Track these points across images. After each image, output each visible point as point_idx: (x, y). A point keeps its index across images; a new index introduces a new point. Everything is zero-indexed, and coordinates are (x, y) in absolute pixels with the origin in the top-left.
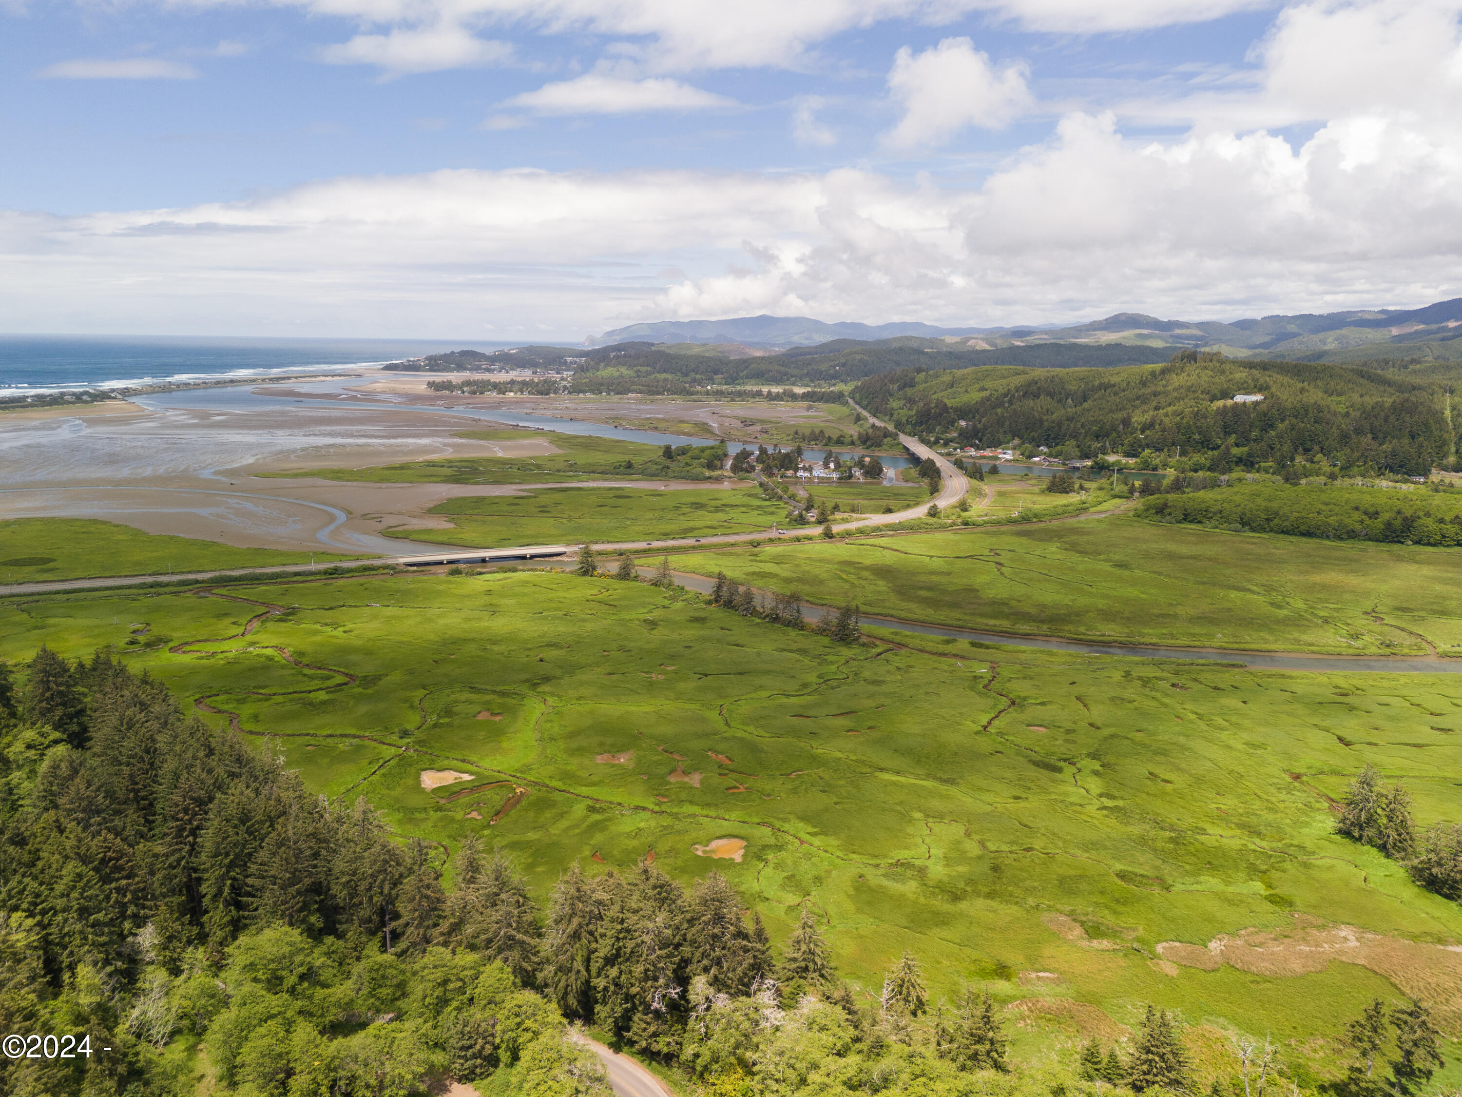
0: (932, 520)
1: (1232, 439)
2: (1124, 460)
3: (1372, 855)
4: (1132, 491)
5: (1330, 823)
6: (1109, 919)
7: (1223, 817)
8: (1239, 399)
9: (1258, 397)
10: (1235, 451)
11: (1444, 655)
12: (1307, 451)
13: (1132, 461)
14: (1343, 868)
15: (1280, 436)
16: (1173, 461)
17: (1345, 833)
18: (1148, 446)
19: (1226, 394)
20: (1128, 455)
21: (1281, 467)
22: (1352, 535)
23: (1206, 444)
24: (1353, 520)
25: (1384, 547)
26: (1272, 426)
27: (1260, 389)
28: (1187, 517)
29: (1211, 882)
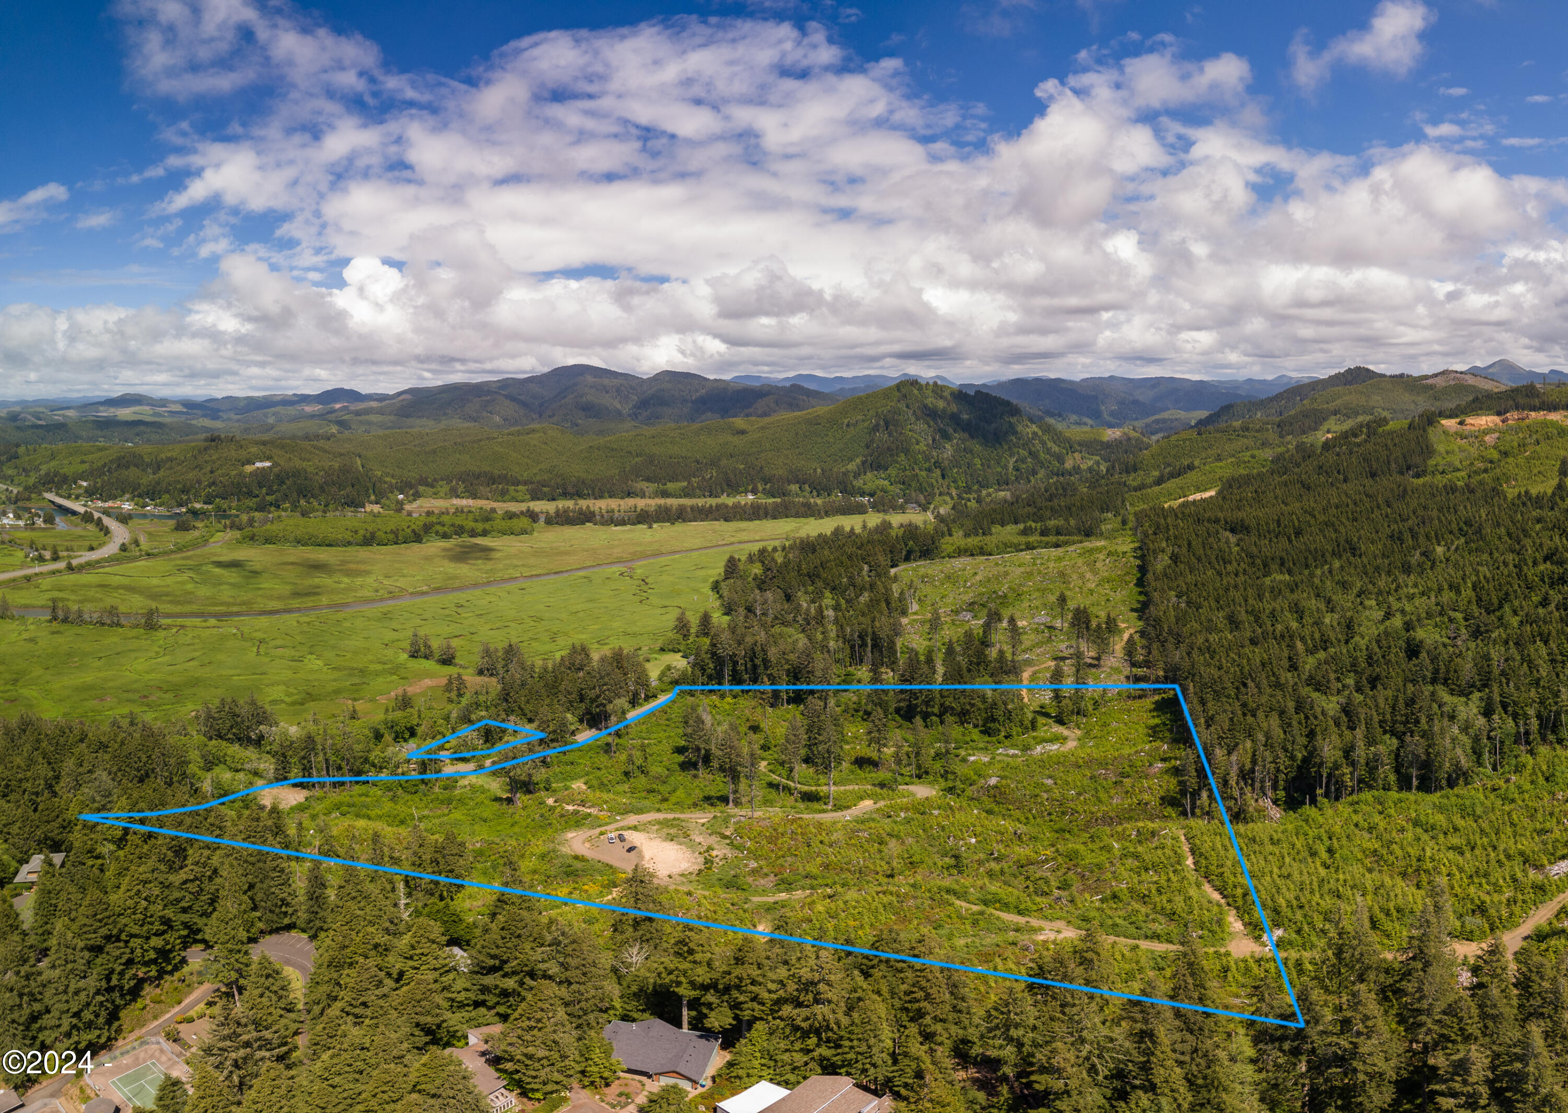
0: (124, 554)
1: (264, 490)
2: (206, 507)
3: (423, 661)
4: (225, 527)
5: (406, 656)
6: (357, 696)
7: (371, 662)
8: (258, 465)
9: (267, 464)
10: (268, 498)
11: (412, 594)
12: (304, 496)
13: (210, 507)
14: (416, 666)
15: (289, 488)
16: (234, 504)
17: (412, 656)
18: (217, 496)
19: (250, 462)
20: (205, 503)
21: (294, 508)
22: (349, 544)
23: (250, 494)
24: (348, 536)
25: (365, 548)
26: (283, 482)
27: (268, 458)
28: (268, 541)
29: (380, 680)
